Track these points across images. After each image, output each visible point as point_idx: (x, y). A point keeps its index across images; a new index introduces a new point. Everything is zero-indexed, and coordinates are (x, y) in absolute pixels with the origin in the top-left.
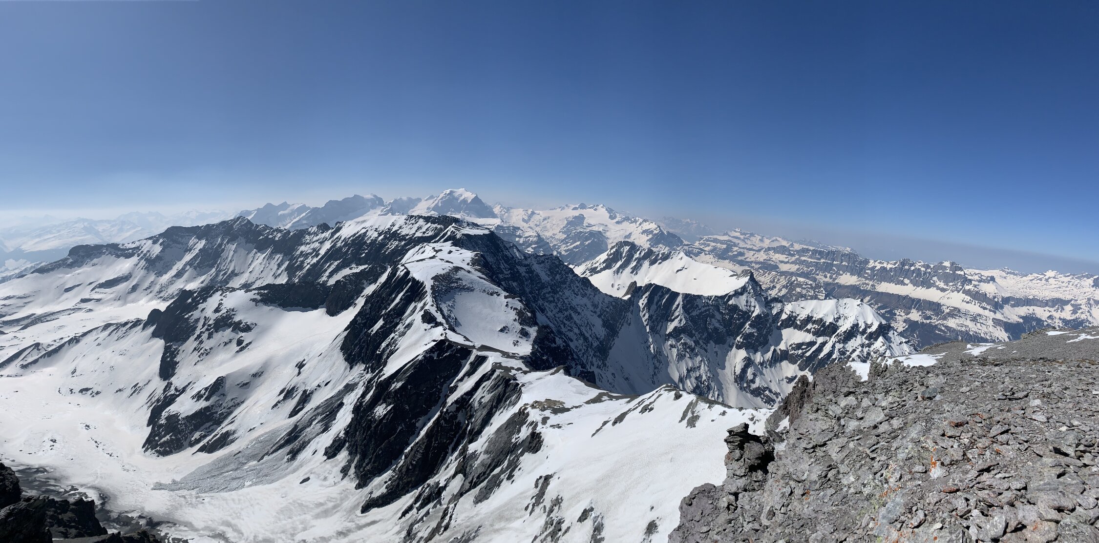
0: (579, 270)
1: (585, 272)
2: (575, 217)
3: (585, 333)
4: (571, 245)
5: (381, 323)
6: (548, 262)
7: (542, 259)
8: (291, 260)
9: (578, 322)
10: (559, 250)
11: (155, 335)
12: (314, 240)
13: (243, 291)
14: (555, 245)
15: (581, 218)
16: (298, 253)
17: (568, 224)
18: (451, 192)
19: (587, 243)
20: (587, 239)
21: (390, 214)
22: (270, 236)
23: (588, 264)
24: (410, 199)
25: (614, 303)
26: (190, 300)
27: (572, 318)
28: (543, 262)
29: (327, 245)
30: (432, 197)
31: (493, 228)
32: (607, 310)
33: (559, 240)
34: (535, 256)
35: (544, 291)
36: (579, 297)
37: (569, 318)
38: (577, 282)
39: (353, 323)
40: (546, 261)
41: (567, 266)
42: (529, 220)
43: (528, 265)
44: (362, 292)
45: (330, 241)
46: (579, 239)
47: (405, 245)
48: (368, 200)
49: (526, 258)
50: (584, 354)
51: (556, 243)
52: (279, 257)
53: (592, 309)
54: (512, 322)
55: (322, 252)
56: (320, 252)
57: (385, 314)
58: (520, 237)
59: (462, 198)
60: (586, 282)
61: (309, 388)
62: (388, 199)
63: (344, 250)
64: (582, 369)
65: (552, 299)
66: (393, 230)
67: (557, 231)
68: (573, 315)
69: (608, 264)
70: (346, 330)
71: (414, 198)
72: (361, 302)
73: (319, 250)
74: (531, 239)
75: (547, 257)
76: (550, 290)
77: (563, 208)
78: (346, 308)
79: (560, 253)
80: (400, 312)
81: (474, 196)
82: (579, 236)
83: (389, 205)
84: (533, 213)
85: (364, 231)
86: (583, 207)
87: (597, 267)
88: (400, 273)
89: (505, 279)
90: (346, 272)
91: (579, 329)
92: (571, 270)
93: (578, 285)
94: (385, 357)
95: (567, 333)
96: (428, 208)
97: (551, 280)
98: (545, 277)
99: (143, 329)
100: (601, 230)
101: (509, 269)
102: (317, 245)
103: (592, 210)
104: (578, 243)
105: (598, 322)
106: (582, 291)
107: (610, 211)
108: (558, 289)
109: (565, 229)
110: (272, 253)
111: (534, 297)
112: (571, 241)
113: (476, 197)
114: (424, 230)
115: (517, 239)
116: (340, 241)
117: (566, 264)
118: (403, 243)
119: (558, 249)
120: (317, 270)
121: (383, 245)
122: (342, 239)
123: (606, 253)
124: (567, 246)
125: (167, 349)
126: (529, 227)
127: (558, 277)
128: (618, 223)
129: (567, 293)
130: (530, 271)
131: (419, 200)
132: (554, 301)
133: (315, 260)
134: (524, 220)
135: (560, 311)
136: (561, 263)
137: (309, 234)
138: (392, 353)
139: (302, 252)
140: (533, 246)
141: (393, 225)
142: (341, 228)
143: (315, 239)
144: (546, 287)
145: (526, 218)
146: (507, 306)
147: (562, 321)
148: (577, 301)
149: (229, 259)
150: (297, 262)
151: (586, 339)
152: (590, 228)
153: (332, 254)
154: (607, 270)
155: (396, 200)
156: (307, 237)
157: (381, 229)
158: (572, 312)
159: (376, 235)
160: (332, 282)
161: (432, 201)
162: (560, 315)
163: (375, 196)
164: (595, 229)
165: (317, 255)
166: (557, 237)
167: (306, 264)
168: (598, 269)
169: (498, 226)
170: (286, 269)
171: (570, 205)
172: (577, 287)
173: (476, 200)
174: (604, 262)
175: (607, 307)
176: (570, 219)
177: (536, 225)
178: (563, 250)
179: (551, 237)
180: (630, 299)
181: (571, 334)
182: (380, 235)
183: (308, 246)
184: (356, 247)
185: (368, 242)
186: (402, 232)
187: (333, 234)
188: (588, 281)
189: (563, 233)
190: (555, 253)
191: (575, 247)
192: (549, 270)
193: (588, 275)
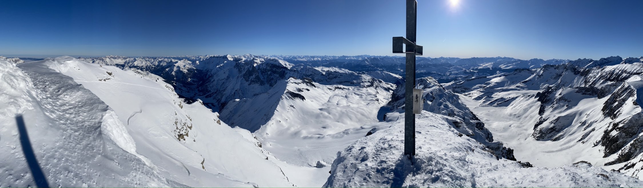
5: (617, 103)
8: (586, 79)
11: (538, 100)
16: (589, 76)
21: (624, 64)
22: (579, 70)
26: (550, 90)
29: (600, 74)
39: (607, 102)
44: (611, 92)
47: (629, 75)
48: (616, 58)
52: (582, 78)
55: (597, 76)
57: (619, 100)
63: (606, 76)
66: (625, 70)
70: (604, 104)
72: (610, 95)
73: (596, 76)
78: (604, 96)
80: (624, 100)
83: (624, 60)
85: (614, 69)
88: (626, 86)
90: (606, 84)
94: (617, 115)
99: (535, 98)
102: (596, 74)
110: (580, 76)
120: (594, 83)
121: (621, 74)
122: (606, 72)
125: (542, 106)
138: (620, 114)
139: (590, 76)
141: (625, 68)
142: (605, 68)
143: (595, 71)
150: (588, 79)
153: (601, 77)
155: (627, 58)
157: (620, 69)
160: (600, 88)
163: (619, 57)
165: (595, 78)
167: (591, 81)
170: (584, 82)
182: (620, 71)
183: (593, 74)
184: (610, 75)
185: (615, 73)
186: (628, 71)
187: (602, 70)
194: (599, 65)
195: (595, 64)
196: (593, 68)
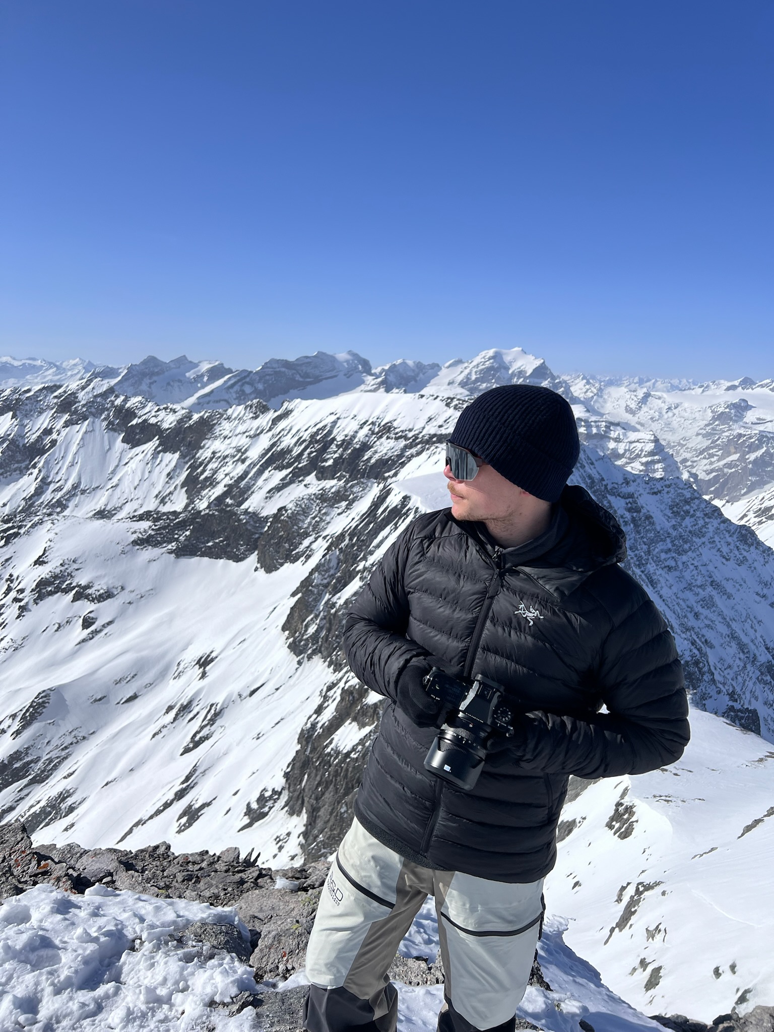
0: (733, 512)
1: (745, 516)
2: (731, 406)
4: (718, 460)
6: (668, 492)
7: (658, 486)
8: (193, 467)
9: (726, 612)
10: (694, 471)
12: (237, 432)
13: (96, 523)
14: (685, 460)
15: (742, 407)
16: (207, 454)
17: (714, 419)
18: (497, 354)
19: (752, 457)
20: (753, 448)
21: (382, 390)
22: (153, 421)
23: (755, 500)
24: (420, 367)
27: (714, 604)
28: (659, 491)
29: (264, 442)
30: (458, 362)
33: (696, 450)
34: (645, 478)
35: (660, 546)
36: (732, 564)
37: (708, 603)
38: (727, 535)
39: (306, 583)
40: (666, 490)
41: (708, 503)
43: (631, 496)
44: (323, 528)
45: (270, 434)
46: (736, 448)
47: (406, 447)
48: (344, 363)
49: (627, 482)
50: (737, 675)
51: (688, 456)
52: (171, 459)
53: (758, 589)
55: (254, 454)
56: (248, 454)
57: (365, 569)
58: (617, 440)
59: (515, 366)
60: (746, 535)
62: (381, 363)
63: (296, 451)
64: (731, 703)
66: (386, 419)
67: (691, 432)
68: (717, 599)
70: (293, 595)
71: (426, 362)
72: (318, 549)
73: (246, 450)
75: (667, 483)
76: (670, 546)
77: (708, 388)
78: (291, 558)
79: (695, 476)
81: (538, 362)
82: (736, 444)
83: (381, 373)
84: (647, 396)
85: (330, 418)
86: (747, 383)
88: (393, 500)
90: (298, 490)
91: (729, 626)
92: (717, 510)
93: (729, 540)
95: (705, 631)
96: (451, 383)
97: (674, 527)
98: (662, 521)
102: (243, 441)
103: (765, 390)
104: (735, 457)
106: (737, 552)
108: (686, 546)
109: (708, 429)
110: (158, 450)
111: (639, 558)
112: (720, 453)
113: (543, 366)
114: (440, 421)
115: (613, 445)
116: (290, 436)
117: (706, 497)
118: (402, 444)
119: (693, 467)
120: (242, 487)
121: (366, 445)
122: (293, 431)
124: (711, 463)
126: (639, 422)
127: (688, 521)
129: (707, 554)
130: (635, 507)
131: (436, 368)
132: (676, 568)
133: (241, 468)
134: (628, 410)
135: (689, 587)
136: (696, 496)
139: (214, 453)
140: (644, 460)
141: (385, 411)
142: (291, 411)
143: (241, 428)
144: (662, 540)
145: (633, 406)
147: (691, 608)
148: (726, 571)
149: (69, 458)
150: (204, 471)
151: (742, 647)
152: (761, 428)
153: (274, 458)
155: (393, 366)
156: (224, 424)
157: (362, 418)
158: (714, 593)
159: (353, 426)
160: (270, 510)
161: (460, 369)
162: (688, 594)
163: (355, 355)
166: (690, 443)
167: (222, 476)
170: (183, 485)
171: (722, 381)
172: (729, 544)
173: (543, 371)
176: (721, 410)
177: (652, 418)
178: (702, 469)
179: (679, 443)
181: (710, 635)
182: (362, 427)
183: (227, 441)
184: (318, 447)
185: (339, 438)
186: (401, 425)
187: (275, 421)
188: (753, 534)
189: (704, 436)
190: (685, 476)
191: (729, 465)
192: (671, 507)
193: (751, 521)
194: (258, 394)
195: (237, 388)
196: (230, 411)
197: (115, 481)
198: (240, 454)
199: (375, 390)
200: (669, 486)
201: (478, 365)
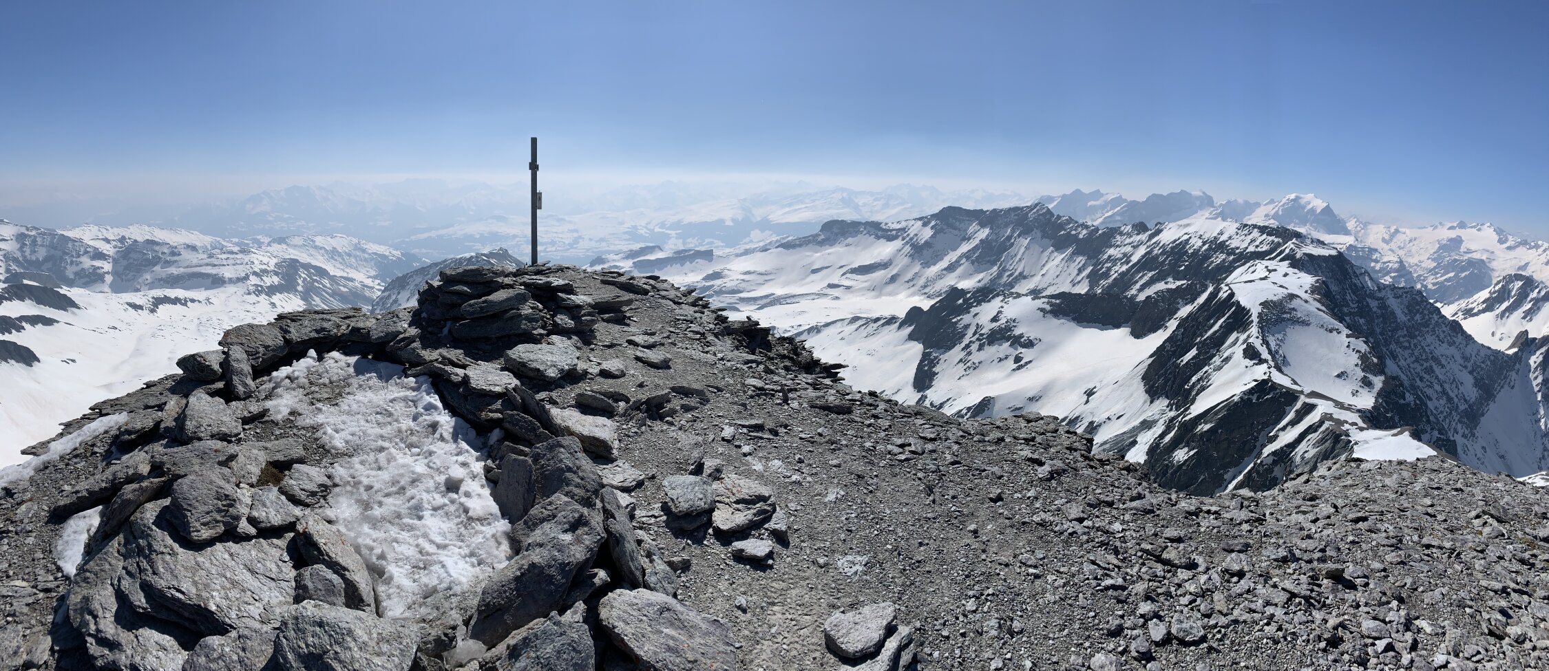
0: (1448, 311)
1: (1456, 314)
2: (1451, 240)
3: (1450, 392)
4: (1441, 277)
5: (1193, 352)
6: (1407, 297)
7: (1400, 292)
8: (1095, 265)
9: (1441, 377)
10: (1424, 283)
12: (1126, 243)
13: (1029, 298)
14: (1420, 276)
15: (1458, 241)
16: (1106, 257)
17: (1439, 248)
18: (1297, 199)
19: (1463, 275)
20: (1463, 269)
21: (1220, 219)
22: (1073, 232)
23: (1463, 304)
24: (1247, 203)
25: (1492, 358)
26: (961, 301)
27: (1433, 371)
28: (1401, 296)
29: (1142, 251)
30: (1272, 201)
31: (1342, 248)
32: (1483, 365)
33: (1426, 269)
34: (1393, 288)
35: (1400, 333)
36: (1445, 345)
37: (1430, 371)
38: (1443, 327)
39: (1161, 349)
41: (1432, 305)
42: (1391, 240)
43: (1382, 299)
44: (1175, 313)
45: (1147, 245)
46: (1452, 269)
47: (1235, 261)
48: (1197, 198)
49: (1380, 289)
50: (1445, 417)
51: (1421, 273)
52: (1081, 260)
53: (1462, 362)
54: (1353, 367)
55: (1135, 259)
56: (1131, 258)
57: (1200, 342)
58: (1376, 261)
59: (1309, 207)
60: (1456, 327)
61: (1097, 420)
62: (1220, 200)
63: (1161, 259)
64: (1439, 436)
65: (1407, 345)
66: (1221, 240)
67: (1424, 257)
68: (1435, 367)
69: (1490, 305)
70: (1151, 356)
71: (1252, 201)
72: (1172, 325)
73: (1131, 256)
74: (1391, 265)
75: (1407, 290)
76: (1406, 332)
77: (1436, 227)
78: (1154, 329)
79: (1426, 287)
80: (1218, 342)
81: (1325, 205)
82: (1453, 265)
83: (1220, 207)
84: (1397, 231)
85: (1186, 237)
86: (1462, 225)
87: (1473, 309)
88: (1223, 295)
89: (1350, 314)
90: (1160, 286)
91: (1441, 385)
92: (1438, 309)
93: (1445, 329)
94: (1194, 393)
95: (1426, 390)
96: (1266, 216)
97: (1409, 320)
98: (1401, 316)
100: (1484, 258)
101: (1357, 302)
102: (1128, 249)
103: (1474, 230)
104: (1452, 274)
105: (1468, 380)
106: (1449, 338)
107: (1499, 231)
108: (1417, 333)
109: (1435, 255)
110: (1073, 253)
111: (1386, 340)
112: (1442, 271)
113: (1328, 207)
114: (1257, 243)
115: (1373, 264)
116: (1158, 248)
117: (1431, 301)
118: (1231, 258)
119: (1424, 280)
120: (1125, 281)
121: (1207, 256)
122: (1161, 245)
123: (1488, 290)
124: (1436, 278)
125: (925, 359)
126: (1390, 250)
127: (1418, 317)
128: (1509, 248)
129: (1430, 339)
130: (1383, 306)
131: (1258, 205)
132: (1409, 348)
133: (1125, 268)
134: (1384, 240)
135: (1417, 360)
136: (1424, 300)
137: (1121, 234)
138: (1203, 389)
139: (1110, 256)
140: (1393, 275)
141: (1221, 233)
142: (1162, 230)
143: (1128, 241)
144: (1401, 329)
145: (1387, 237)
146: (1348, 346)
147: (1418, 374)
148: (1442, 350)
149: (1019, 257)
150: (1102, 268)
151: (1450, 399)
152: (1470, 255)
153: (1148, 262)
154: (1487, 313)
155: (1229, 202)
156: (1118, 237)
157: (1206, 237)
158: (1433, 364)
159: (1199, 243)
160: (1141, 297)
161: (1271, 206)
162: (1416, 365)
163: (1205, 194)
164: (1476, 256)
165: (1127, 263)
166: (1423, 265)
167: (1113, 272)
168: (1475, 311)
169: (1350, 245)
170: (1088, 276)
171: (1445, 223)
172: (1444, 332)
173: (1327, 210)
174: (1483, 302)
175: (1483, 362)
176: (1444, 242)
178: (1430, 282)
179: (1416, 265)
180: (1516, 353)
181: (1429, 391)
182: (1204, 243)
183: (1118, 249)
184: (1176, 257)
185: (1190, 251)
186: (1232, 244)
187: (1151, 237)
188: (1460, 325)
189: (1433, 260)
190: (1419, 286)
191: (1447, 280)
192: (1407, 307)
193: (1460, 318)
197: (1043, 272)
198: (1127, 257)
199: (1215, 218)
200: (1406, 293)
201: (1283, 205)
